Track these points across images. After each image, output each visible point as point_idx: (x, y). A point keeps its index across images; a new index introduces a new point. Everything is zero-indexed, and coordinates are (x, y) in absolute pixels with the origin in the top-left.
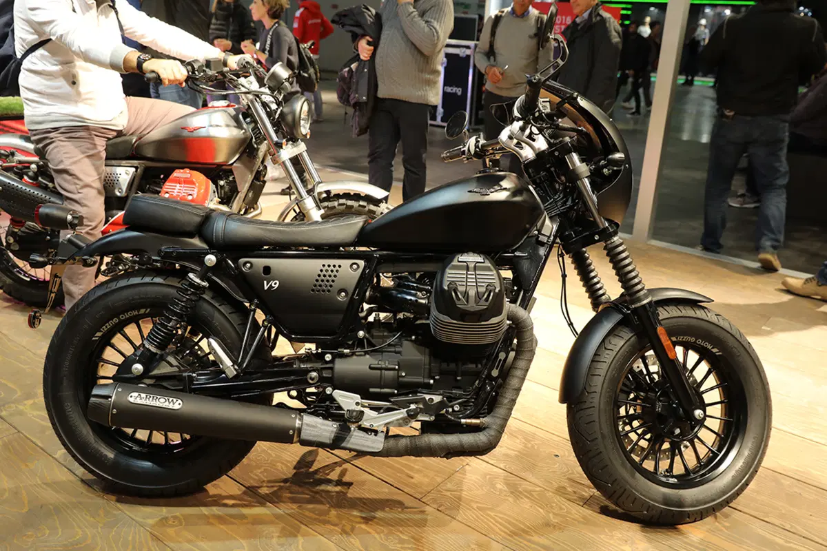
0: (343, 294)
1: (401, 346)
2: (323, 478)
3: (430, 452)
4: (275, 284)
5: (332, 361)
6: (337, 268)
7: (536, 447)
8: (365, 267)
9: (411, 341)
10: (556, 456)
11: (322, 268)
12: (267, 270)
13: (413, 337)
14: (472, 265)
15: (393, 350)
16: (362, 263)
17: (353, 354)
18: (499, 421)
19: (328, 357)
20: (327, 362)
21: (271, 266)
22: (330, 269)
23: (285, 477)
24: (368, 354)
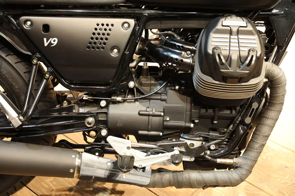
0: (116, 51)
1: (166, 94)
2: (100, 186)
3: (190, 185)
4: (54, 41)
5: (107, 106)
6: (110, 27)
7: (270, 159)
8: (135, 25)
9: (175, 90)
10: (286, 167)
11: (97, 27)
12: (46, 27)
13: (177, 87)
14: (235, 29)
15: (159, 97)
16: (132, 22)
17: (124, 101)
18: (250, 163)
19: (103, 104)
20: (102, 108)
21: (50, 25)
22: (103, 28)
23: (70, 186)
24: (137, 101)
